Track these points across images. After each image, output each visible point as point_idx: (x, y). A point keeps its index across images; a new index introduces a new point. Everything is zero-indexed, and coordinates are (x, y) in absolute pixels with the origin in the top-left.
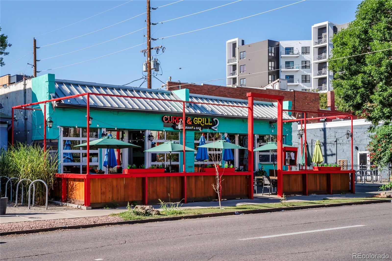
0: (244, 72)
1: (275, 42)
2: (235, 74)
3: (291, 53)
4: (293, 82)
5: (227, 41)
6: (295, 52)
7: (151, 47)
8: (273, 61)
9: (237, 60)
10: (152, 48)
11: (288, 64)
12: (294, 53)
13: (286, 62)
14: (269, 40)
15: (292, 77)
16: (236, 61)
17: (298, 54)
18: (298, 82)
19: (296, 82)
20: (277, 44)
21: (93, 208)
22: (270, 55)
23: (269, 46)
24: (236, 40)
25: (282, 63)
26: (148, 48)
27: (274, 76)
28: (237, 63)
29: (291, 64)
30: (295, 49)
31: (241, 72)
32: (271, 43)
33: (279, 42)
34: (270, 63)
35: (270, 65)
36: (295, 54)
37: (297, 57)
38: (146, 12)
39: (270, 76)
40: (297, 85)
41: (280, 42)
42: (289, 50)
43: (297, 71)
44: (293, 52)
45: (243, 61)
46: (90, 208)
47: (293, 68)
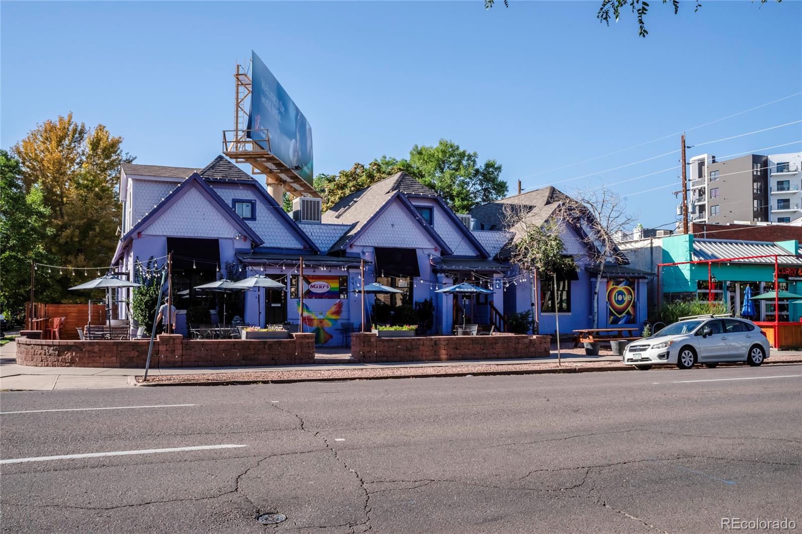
0: (717, 197)
1: (761, 157)
2: (703, 200)
3: (786, 170)
4: (788, 207)
5: (691, 158)
6: (791, 168)
7: (687, 189)
8: (759, 182)
9: (706, 182)
10: (689, 190)
11: (781, 185)
12: (790, 170)
13: (778, 182)
14: (753, 155)
15: (788, 200)
16: (705, 184)
17: (795, 171)
18: (796, 207)
19: (794, 208)
20: (764, 159)
21: (782, 350)
22: (755, 173)
23: (753, 163)
24: (705, 156)
25: (773, 183)
26: (683, 190)
27: (761, 201)
28: (706, 185)
29: (785, 186)
30: (790, 164)
31: (712, 198)
32: (756, 159)
33: (767, 157)
34: (755, 184)
35: (755, 187)
36: (792, 171)
37: (795, 174)
38: (681, 150)
39: (756, 201)
40: (795, 212)
41: (769, 157)
42: (782, 167)
43: (795, 193)
44: (788, 169)
45: (714, 184)
46: (780, 349)
47: (788, 189)
